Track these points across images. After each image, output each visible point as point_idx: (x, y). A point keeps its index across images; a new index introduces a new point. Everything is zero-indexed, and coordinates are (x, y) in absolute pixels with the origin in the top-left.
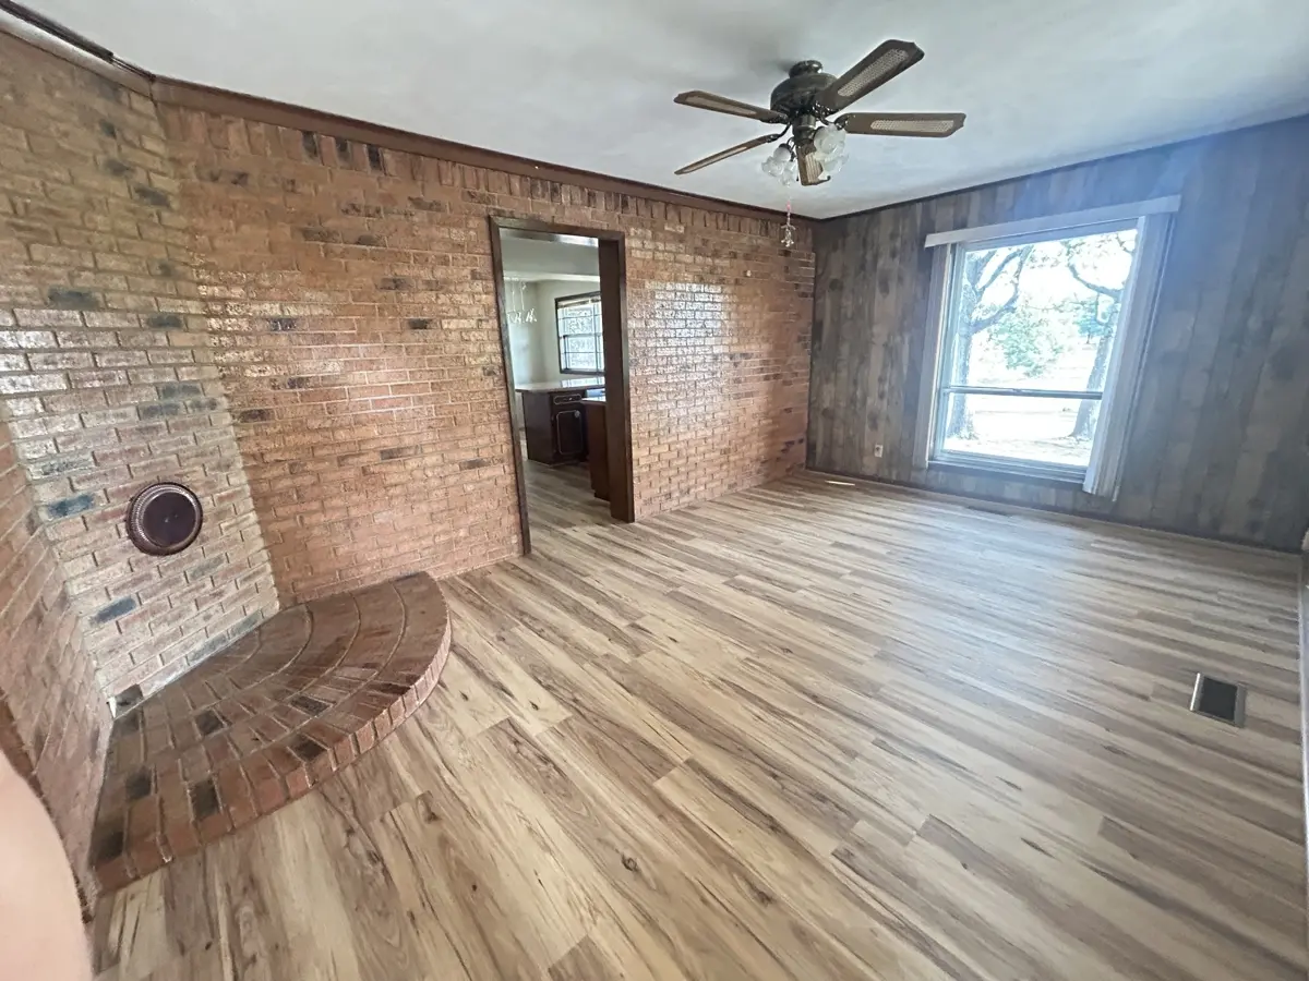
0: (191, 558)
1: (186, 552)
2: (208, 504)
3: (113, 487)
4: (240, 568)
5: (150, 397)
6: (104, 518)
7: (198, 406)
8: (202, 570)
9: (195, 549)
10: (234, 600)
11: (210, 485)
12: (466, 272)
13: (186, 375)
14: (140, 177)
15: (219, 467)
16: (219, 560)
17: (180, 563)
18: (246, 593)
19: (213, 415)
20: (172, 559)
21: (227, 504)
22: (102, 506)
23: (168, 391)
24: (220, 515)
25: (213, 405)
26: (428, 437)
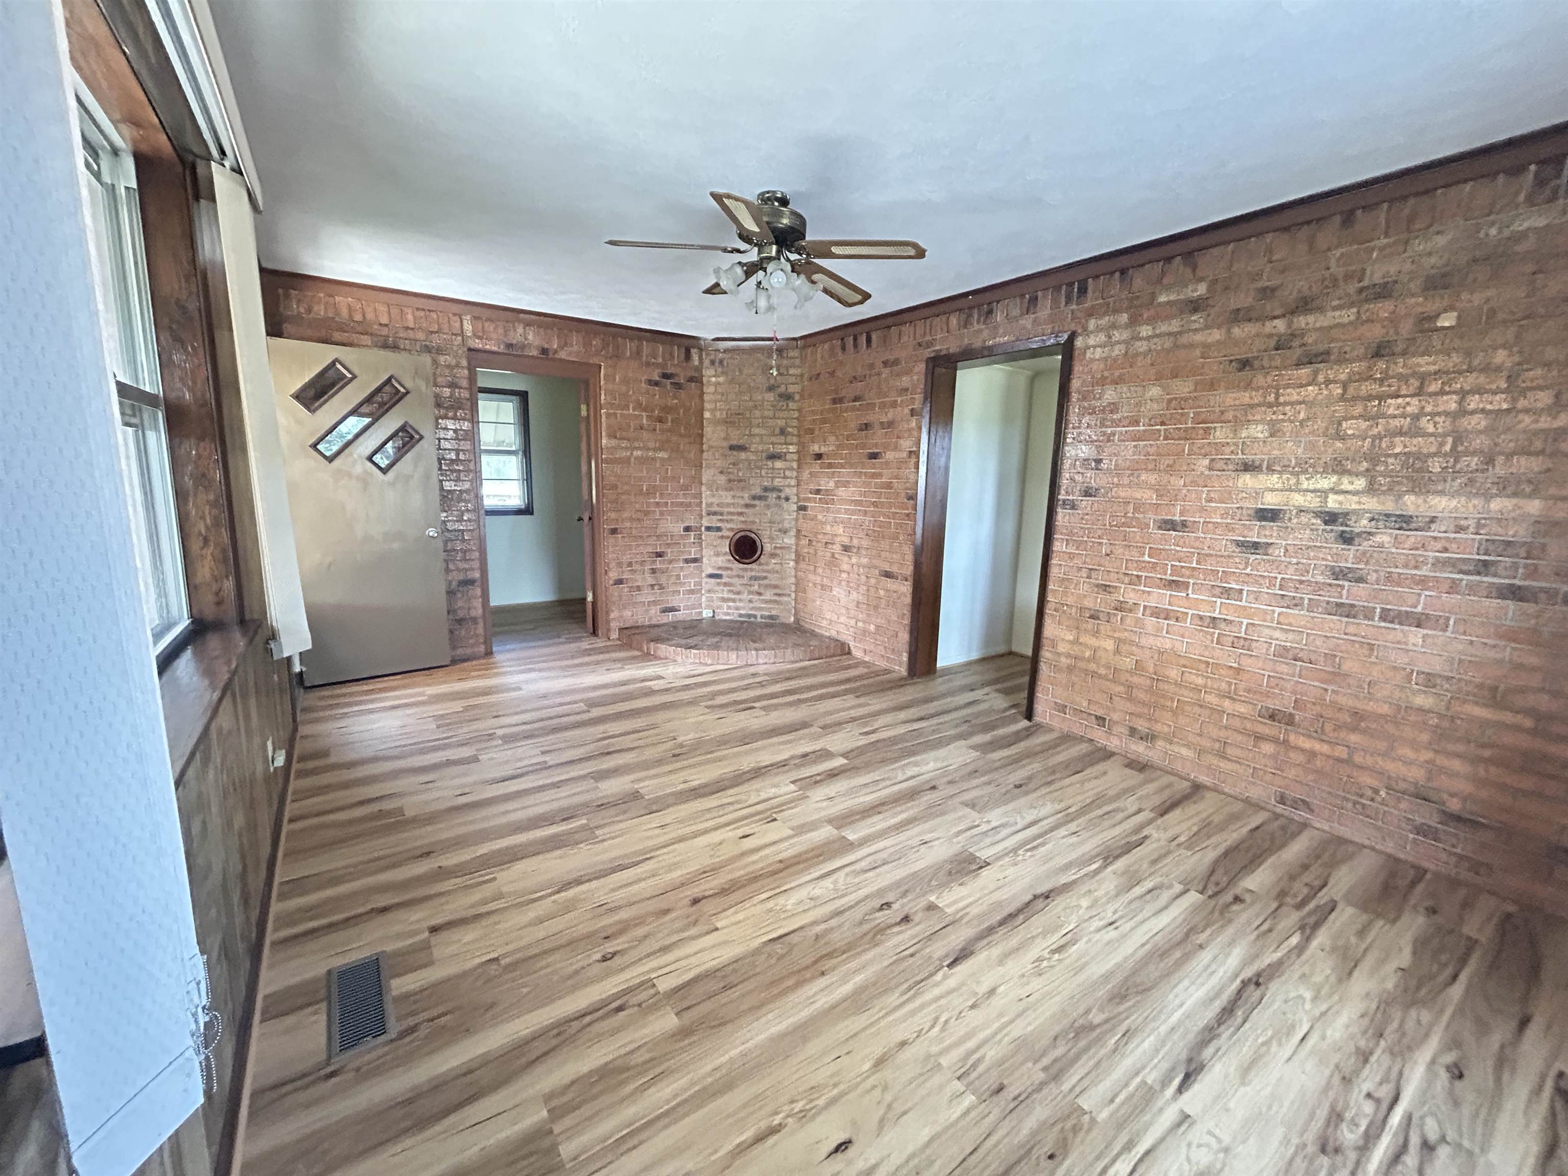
0: (752, 570)
1: (750, 566)
2: (768, 548)
3: (732, 527)
4: (776, 587)
5: (757, 491)
6: (722, 537)
7: (779, 498)
8: (756, 578)
9: (753, 566)
10: (767, 602)
11: (771, 538)
12: (907, 411)
13: (777, 482)
14: (782, 389)
15: (780, 530)
16: (765, 578)
17: (745, 570)
18: (775, 602)
19: (785, 505)
20: (741, 566)
21: (778, 552)
22: (725, 533)
23: (766, 489)
24: (773, 555)
25: (787, 499)
26: (865, 543)
